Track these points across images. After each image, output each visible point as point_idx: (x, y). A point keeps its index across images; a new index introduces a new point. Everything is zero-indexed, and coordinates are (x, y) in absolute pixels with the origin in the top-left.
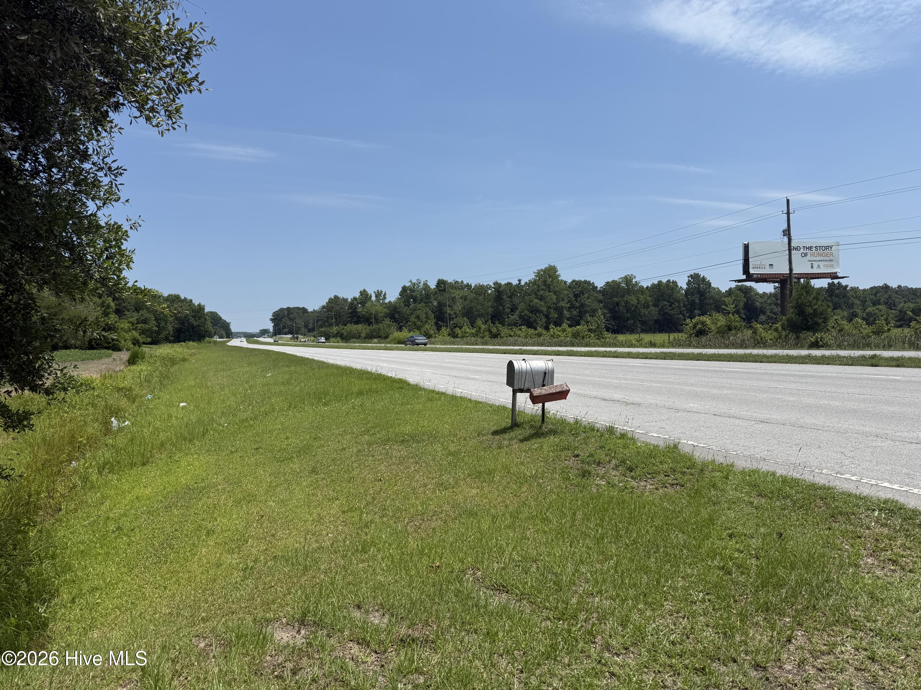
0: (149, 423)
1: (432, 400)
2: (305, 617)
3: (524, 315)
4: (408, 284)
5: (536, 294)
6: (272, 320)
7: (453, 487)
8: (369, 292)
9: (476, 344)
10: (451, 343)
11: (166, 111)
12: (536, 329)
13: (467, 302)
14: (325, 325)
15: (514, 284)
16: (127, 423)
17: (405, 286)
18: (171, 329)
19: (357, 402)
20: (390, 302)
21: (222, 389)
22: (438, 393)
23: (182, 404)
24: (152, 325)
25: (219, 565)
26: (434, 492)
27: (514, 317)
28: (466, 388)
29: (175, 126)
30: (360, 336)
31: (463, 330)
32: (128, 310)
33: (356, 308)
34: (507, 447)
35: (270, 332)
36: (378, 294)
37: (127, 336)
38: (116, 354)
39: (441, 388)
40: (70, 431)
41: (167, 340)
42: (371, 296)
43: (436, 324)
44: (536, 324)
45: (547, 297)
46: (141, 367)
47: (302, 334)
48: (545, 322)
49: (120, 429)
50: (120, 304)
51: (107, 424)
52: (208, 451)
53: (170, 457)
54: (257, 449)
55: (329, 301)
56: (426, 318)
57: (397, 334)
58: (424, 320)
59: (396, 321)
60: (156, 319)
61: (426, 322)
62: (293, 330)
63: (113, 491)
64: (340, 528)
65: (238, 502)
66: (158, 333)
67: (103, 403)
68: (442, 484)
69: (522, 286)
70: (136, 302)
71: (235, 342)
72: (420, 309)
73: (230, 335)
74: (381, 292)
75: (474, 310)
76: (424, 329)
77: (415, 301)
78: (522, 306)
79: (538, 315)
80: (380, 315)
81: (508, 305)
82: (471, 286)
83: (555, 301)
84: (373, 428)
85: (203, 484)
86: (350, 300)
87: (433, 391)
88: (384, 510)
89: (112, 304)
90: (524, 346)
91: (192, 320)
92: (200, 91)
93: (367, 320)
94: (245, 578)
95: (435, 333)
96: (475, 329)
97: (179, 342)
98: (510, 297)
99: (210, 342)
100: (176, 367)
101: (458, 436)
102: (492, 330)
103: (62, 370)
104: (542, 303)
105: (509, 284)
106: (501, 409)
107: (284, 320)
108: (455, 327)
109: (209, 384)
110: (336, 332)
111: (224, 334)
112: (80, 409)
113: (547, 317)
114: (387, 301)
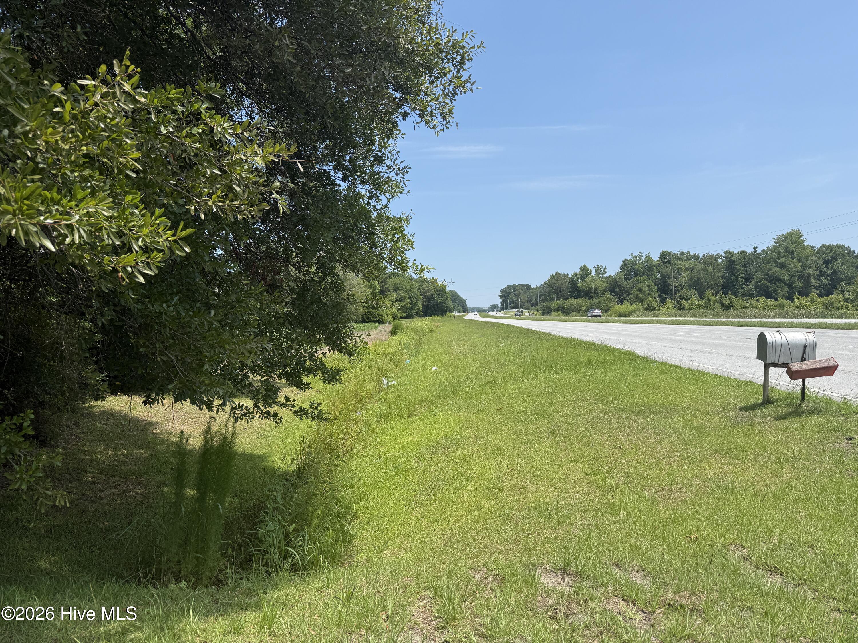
0: (411, 383)
1: (665, 373)
2: (568, 566)
3: (761, 286)
4: (629, 258)
5: (776, 262)
6: (500, 296)
7: (700, 462)
8: (589, 268)
9: (706, 316)
10: (676, 316)
11: (442, 113)
12: (776, 300)
13: (695, 273)
14: (547, 300)
15: (748, 252)
16: (394, 382)
17: (626, 260)
18: (420, 306)
19: (588, 371)
20: (610, 276)
21: (465, 356)
22: (671, 366)
23: (434, 368)
24: (407, 302)
25: (480, 509)
26: (679, 464)
27: (750, 287)
28: (702, 362)
29: (448, 125)
30: (580, 310)
31: (690, 302)
32: (389, 291)
33: (576, 283)
34: (759, 424)
35: (498, 307)
36: (598, 269)
37: (389, 312)
38: (381, 327)
39: (674, 360)
40: (354, 387)
41: (418, 315)
42: (591, 271)
43: (660, 296)
44: (777, 294)
45: (789, 264)
46: (400, 337)
47: (526, 309)
48: (788, 292)
49: (389, 387)
50: (383, 286)
51: (379, 382)
52: (459, 408)
53: (429, 412)
54: (500, 409)
55: (551, 278)
56: (649, 290)
57: (618, 308)
58: (647, 293)
59: (616, 294)
60: (410, 298)
61: (649, 294)
62: (518, 305)
63: (388, 437)
64: (585, 489)
65: (489, 455)
66: (411, 309)
67: (376, 366)
68: (688, 458)
69: (759, 254)
70: (395, 284)
71: (470, 316)
72: (641, 282)
73: (465, 310)
74: (601, 266)
75: (702, 281)
76: (647, 302)
77: (636, 274)
78: (758, 276)
79: (778, 284)
80: (600, 289)
81: (741, 275)
82: (698, 256)
83: (799, 268)
84: (606, 397)
85: (458, 437)
86: (570, 276)
87: (666, 364)
88: (628, 477)
89: (378, 286)
90: (762, 318)
91: (436, 298)
92: (472, 90)
93: (587, 294)
94: (504, 524)
95: (659, 306)
96: (704, 301)
97: (427, 316)
98: (745, 266)
99: (450, 317)
100: (426, 337)
101: (701, 410)
102: (724, 301)
103: (360, 337)
104: (783, 272)
105: (743, 252)
106: (747, 384)
107: (510, 296)
108: (681, 299)
109: (454, 352)
110: (557, 306)
111: (462, 310)
112: (360, 370)
113: (790, 286)
114: (607, 275)
